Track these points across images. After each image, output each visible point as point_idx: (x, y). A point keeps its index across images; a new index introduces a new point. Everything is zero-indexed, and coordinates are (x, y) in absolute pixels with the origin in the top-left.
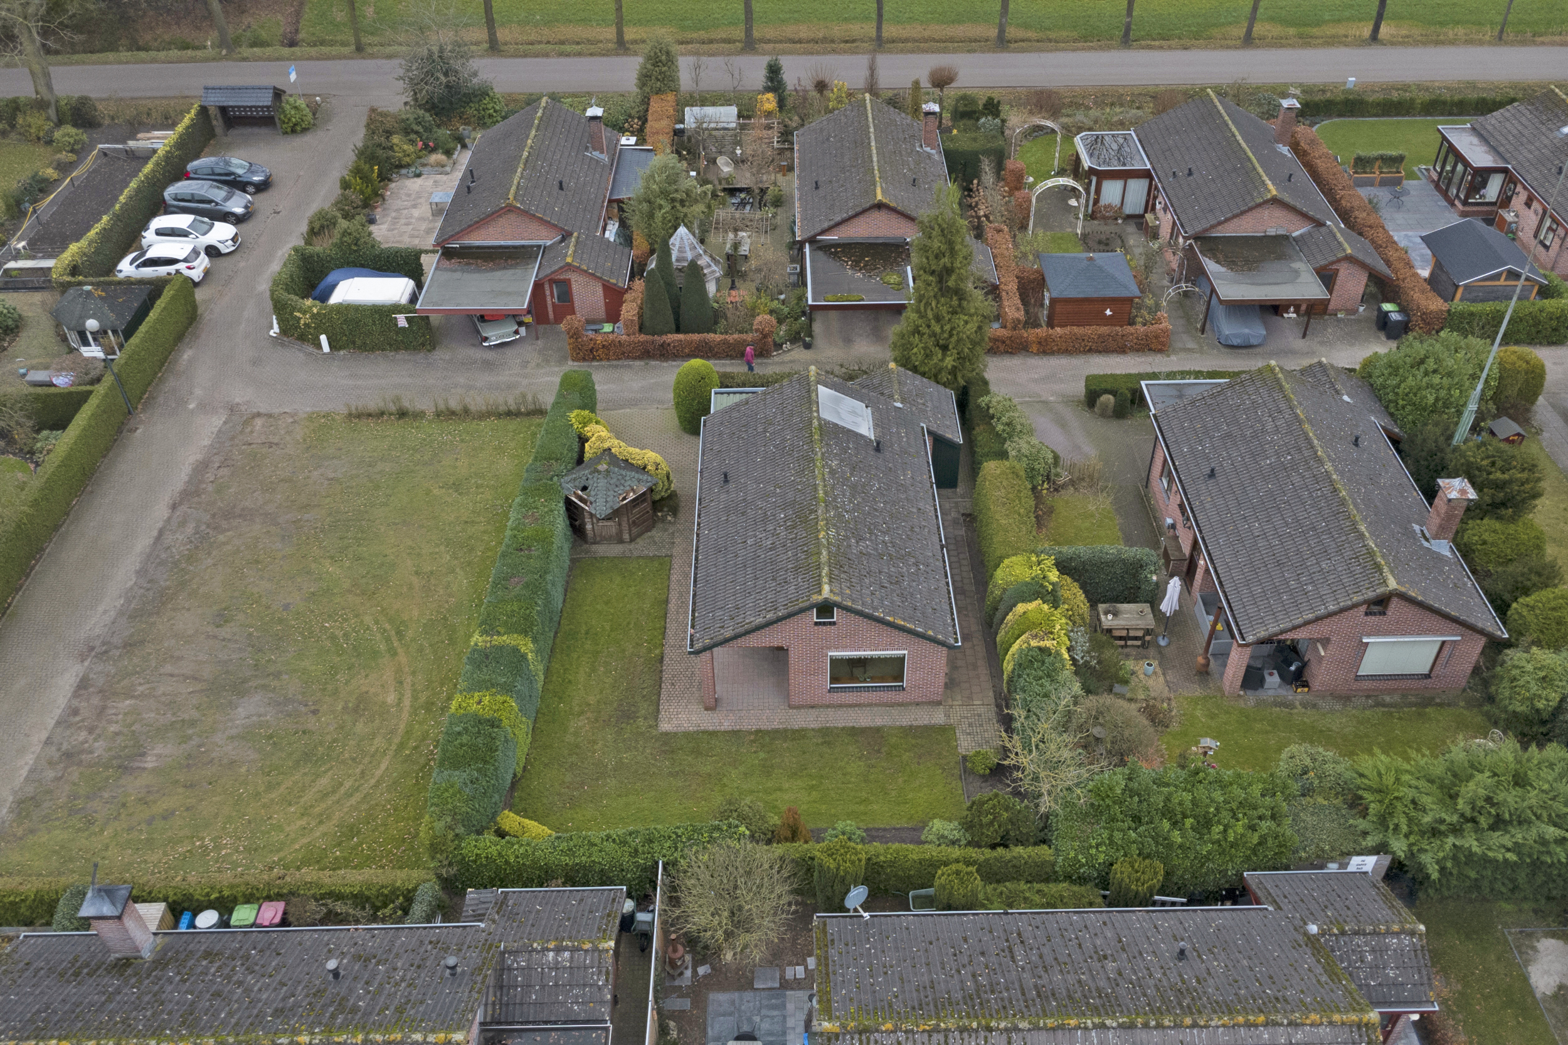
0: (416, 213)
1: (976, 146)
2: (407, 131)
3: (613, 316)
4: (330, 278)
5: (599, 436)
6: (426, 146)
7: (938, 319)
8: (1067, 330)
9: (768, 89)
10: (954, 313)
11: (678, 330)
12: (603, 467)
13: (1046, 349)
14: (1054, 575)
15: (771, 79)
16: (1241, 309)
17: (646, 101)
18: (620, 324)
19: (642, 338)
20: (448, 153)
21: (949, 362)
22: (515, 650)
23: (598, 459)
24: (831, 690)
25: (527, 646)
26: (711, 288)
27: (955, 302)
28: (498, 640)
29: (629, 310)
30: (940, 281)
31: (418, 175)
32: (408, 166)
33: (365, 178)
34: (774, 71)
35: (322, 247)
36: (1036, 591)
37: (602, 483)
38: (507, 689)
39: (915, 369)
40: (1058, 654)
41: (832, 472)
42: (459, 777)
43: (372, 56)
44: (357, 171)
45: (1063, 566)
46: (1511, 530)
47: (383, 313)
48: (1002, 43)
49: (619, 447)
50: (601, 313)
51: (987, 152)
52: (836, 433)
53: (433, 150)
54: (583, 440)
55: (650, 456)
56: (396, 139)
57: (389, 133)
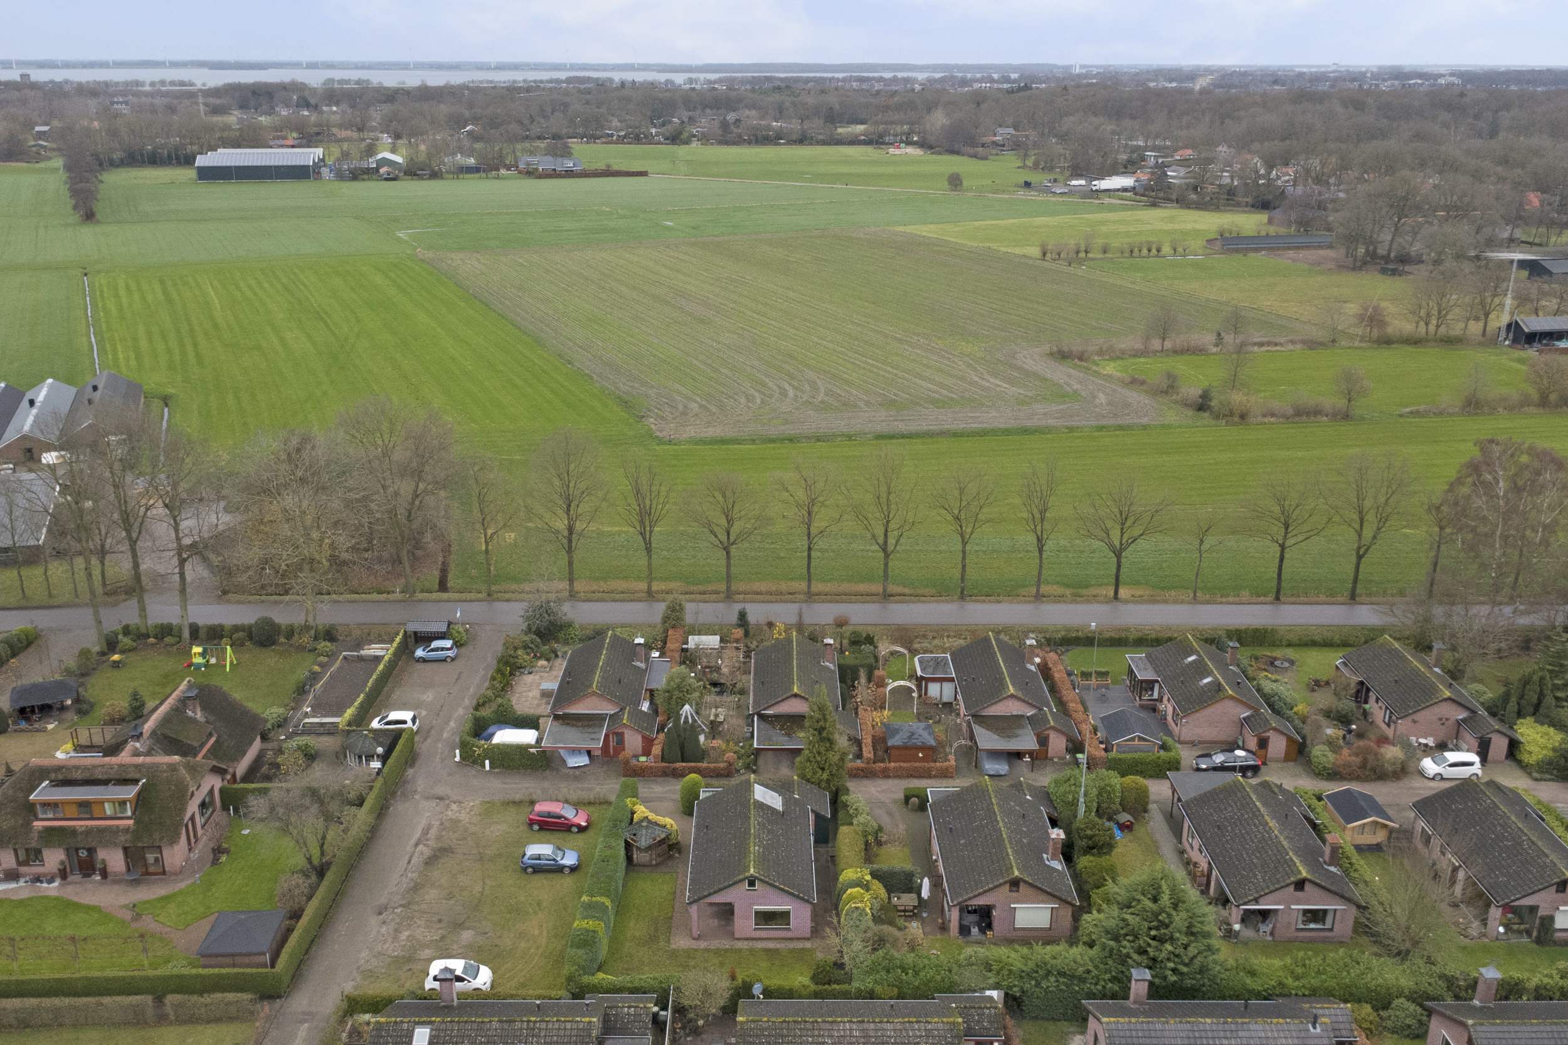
0: (531, 694)
1: (857, 662)
2: (526, 647)
3: (647, 752)
4: (490, 730)
5: (641, 811)
6: (535, 656)
7: (819, 753)
8: (897, 764)
9: (739, 626)
10: (827, 750)
11: (683, 761)
12: (644, 824)
13: (886, 774)
14: (868, 877)
15: (740, 619)
16: (995, 754)
17: (666, 631)
18: (651, 757)
19: (664, 764)
20: (548, 660)
21: (825, 776)
22: (603, 903)
23: (642, 821)
24: (755, 929)
25: (608, 903)
26: (702, 738)
27: (828, 745)
28: (594, 899)
29: (656, 750)
30: (820, 734)
31: (530, 673)
32: (525, 667)
33: (503, 675)
34: (742, 616)
35: (485, 712)
36: (858, 883)
37: (644, 831)
38: (598, 919)
39: (808, 781)
40: (864, 910)
41: (759, 824)
42: (580, 952)
43: (498, 600)
44: (499, 671)
45: (874, 875)
46: (1099, 860)
47: (522, 749)
48: (886, 597)
49: (652, 816)
50: (640, 751)
51: (863, 666)
52: (762, 806)
53: (540, 658)
54: (633, 813)
55: (668, 821)
56: (520, 652)
57: (516, 649)
